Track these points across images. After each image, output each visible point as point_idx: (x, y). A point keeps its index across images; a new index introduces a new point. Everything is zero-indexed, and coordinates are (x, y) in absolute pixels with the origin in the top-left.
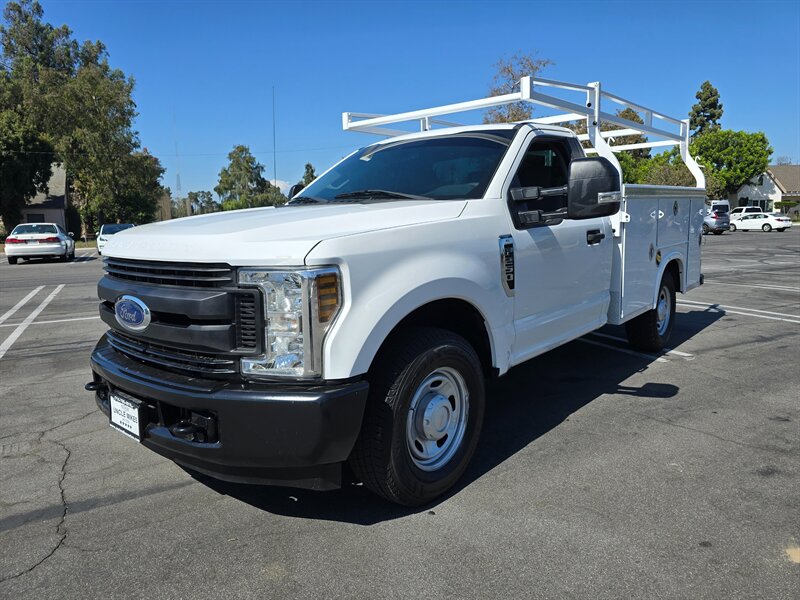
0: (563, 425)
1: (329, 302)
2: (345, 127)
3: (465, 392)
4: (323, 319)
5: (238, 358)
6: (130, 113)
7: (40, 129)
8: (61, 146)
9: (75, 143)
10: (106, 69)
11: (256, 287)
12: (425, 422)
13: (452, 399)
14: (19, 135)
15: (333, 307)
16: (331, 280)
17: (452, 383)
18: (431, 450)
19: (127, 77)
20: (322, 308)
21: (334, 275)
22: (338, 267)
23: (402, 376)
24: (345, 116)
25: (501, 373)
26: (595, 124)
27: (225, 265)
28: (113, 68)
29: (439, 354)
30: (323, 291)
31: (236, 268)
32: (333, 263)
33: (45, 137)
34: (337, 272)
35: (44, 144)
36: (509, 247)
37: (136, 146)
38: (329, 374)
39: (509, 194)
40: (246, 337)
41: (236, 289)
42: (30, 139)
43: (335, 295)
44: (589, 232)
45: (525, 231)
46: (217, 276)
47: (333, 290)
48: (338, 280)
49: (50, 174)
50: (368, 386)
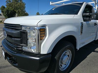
0: (87, 58)
1: (43, 35)
2: (50, 4)
3: (71, 54)
4: (41, 40)
5: (22, 46)
6: (25, 8)
7: (14, 9)
8: (17, 11)
9: (19, 11)
10: (22, 2)
11: (26, 31)
12: (63, 61)
13: (68, 56)
14: (12, 10)
15: (43, 37)
16: (44, 30)
17: (69, 52)
18: (63, 66)
19: (25, 3)
20: (41, 37)
21: (44, 29)
22: (45, 27)
23: (59, 53)
24: (51, 2)
25: (78, 50)
26: (96, 4)
27: (19, 25)
28: (23, 2)
29: (67, 47)
30: (41, 33)
31: (22, 26)
32: (44, 26)
33: (15, 10)
34: (45, 28)
35: (15, 11)
36: (82, 25)
37: (26, 12)
38: (42, 53)
39: (82, 14)
40: (24, 42)
41: (22, 31)
42: (13, 10)
43: (44, 34)
44: (95, 23)
45: (85, 22)
46: (18, 27)
47: (44, 33)
48: (45, 30)
49: (16, 15)
50: (51, 55)
